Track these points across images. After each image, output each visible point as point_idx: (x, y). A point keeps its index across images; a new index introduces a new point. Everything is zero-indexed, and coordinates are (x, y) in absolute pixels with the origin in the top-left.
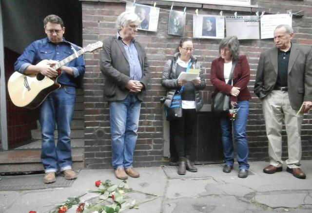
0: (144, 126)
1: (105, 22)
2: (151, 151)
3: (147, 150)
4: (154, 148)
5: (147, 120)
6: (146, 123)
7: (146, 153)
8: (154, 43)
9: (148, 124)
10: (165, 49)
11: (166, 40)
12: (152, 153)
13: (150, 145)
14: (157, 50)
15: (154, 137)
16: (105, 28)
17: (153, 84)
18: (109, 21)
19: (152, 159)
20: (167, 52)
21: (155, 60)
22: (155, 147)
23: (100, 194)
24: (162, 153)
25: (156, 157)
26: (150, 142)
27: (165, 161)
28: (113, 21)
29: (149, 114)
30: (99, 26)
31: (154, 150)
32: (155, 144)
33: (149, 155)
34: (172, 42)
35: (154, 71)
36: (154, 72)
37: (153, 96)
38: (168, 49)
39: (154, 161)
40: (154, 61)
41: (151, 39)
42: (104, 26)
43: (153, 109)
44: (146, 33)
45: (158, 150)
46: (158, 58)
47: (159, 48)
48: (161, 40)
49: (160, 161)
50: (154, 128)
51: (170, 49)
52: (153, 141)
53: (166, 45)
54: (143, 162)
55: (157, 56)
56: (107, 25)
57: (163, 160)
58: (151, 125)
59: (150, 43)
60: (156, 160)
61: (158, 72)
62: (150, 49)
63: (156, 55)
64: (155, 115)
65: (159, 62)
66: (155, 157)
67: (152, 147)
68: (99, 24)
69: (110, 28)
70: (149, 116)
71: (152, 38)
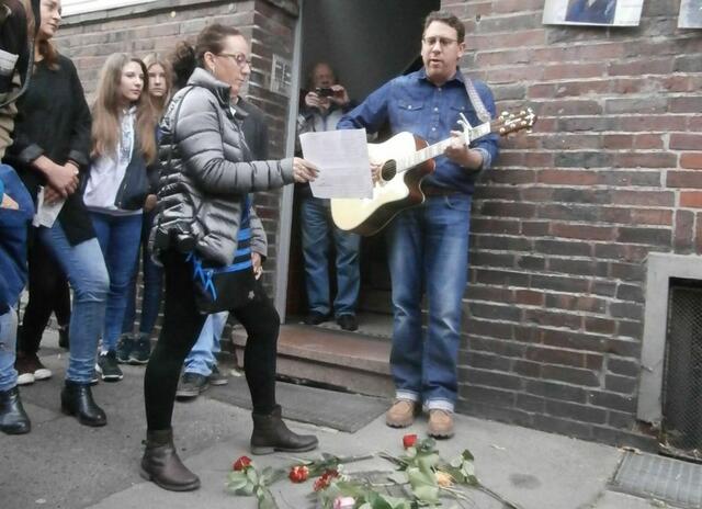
0: (583, 314)
1: (494, 16)
2: (598, 393)
3: (584, 388)
4: (607, 387)
5: (593, 296)
6: (589, 305)
7: (580, 396)
8: (630, 61)
9: (596, 307)
10: (664, 77)
11: (672, 47)
12: (598, 398)
13: (596, 373)
14: (641, 82)
15: (611, 351)
16: (491, 34)
17: (618, 188)
18: (505, 12)
19: (599, 416)
20: (671, 86)
21: (631, 112)
22: (610, 383)
23: (398, 468)
24: (632, 406)
25: (612, 413)
26: (595, 362)
27: (640, 434)
28: (513, 11)
29: (599, 279)
30: (478, 29)
31: (608, 392)
32: (610, 373)
33: (588, 405)
34: (695, 51)
35: (623, 148)
36: (623, 151)
37: (618, 225)
38: (676, 74)
39: (605, 426)
40: (629, 115)
41: (621, 49)
42: (491, 26)
43: (614, 264)
44: (608, 33)
45: (621, 394)
46: (641, 106)
47: (646, 76)
48: (656, 49)
49: (624, 430)
50: (612, 323)
51: (683, 74)
52: (604, 363)
53: (673, 62)
54: (570, 420)
55: (639, 101)
56: (497, 23)
57: (635, 431)
58: (603, 312)
59: (619, 62)
60: (611, 424)
61: (638, 151)
62: (617, 81)
63: (635, 96)
64: (619, 282)
65: (641, 119)
66: (608, 416)
67: (602, 381)
68: (478, 23)
69: (505, 33)
70: (599, 285)
71: (626, 44)
